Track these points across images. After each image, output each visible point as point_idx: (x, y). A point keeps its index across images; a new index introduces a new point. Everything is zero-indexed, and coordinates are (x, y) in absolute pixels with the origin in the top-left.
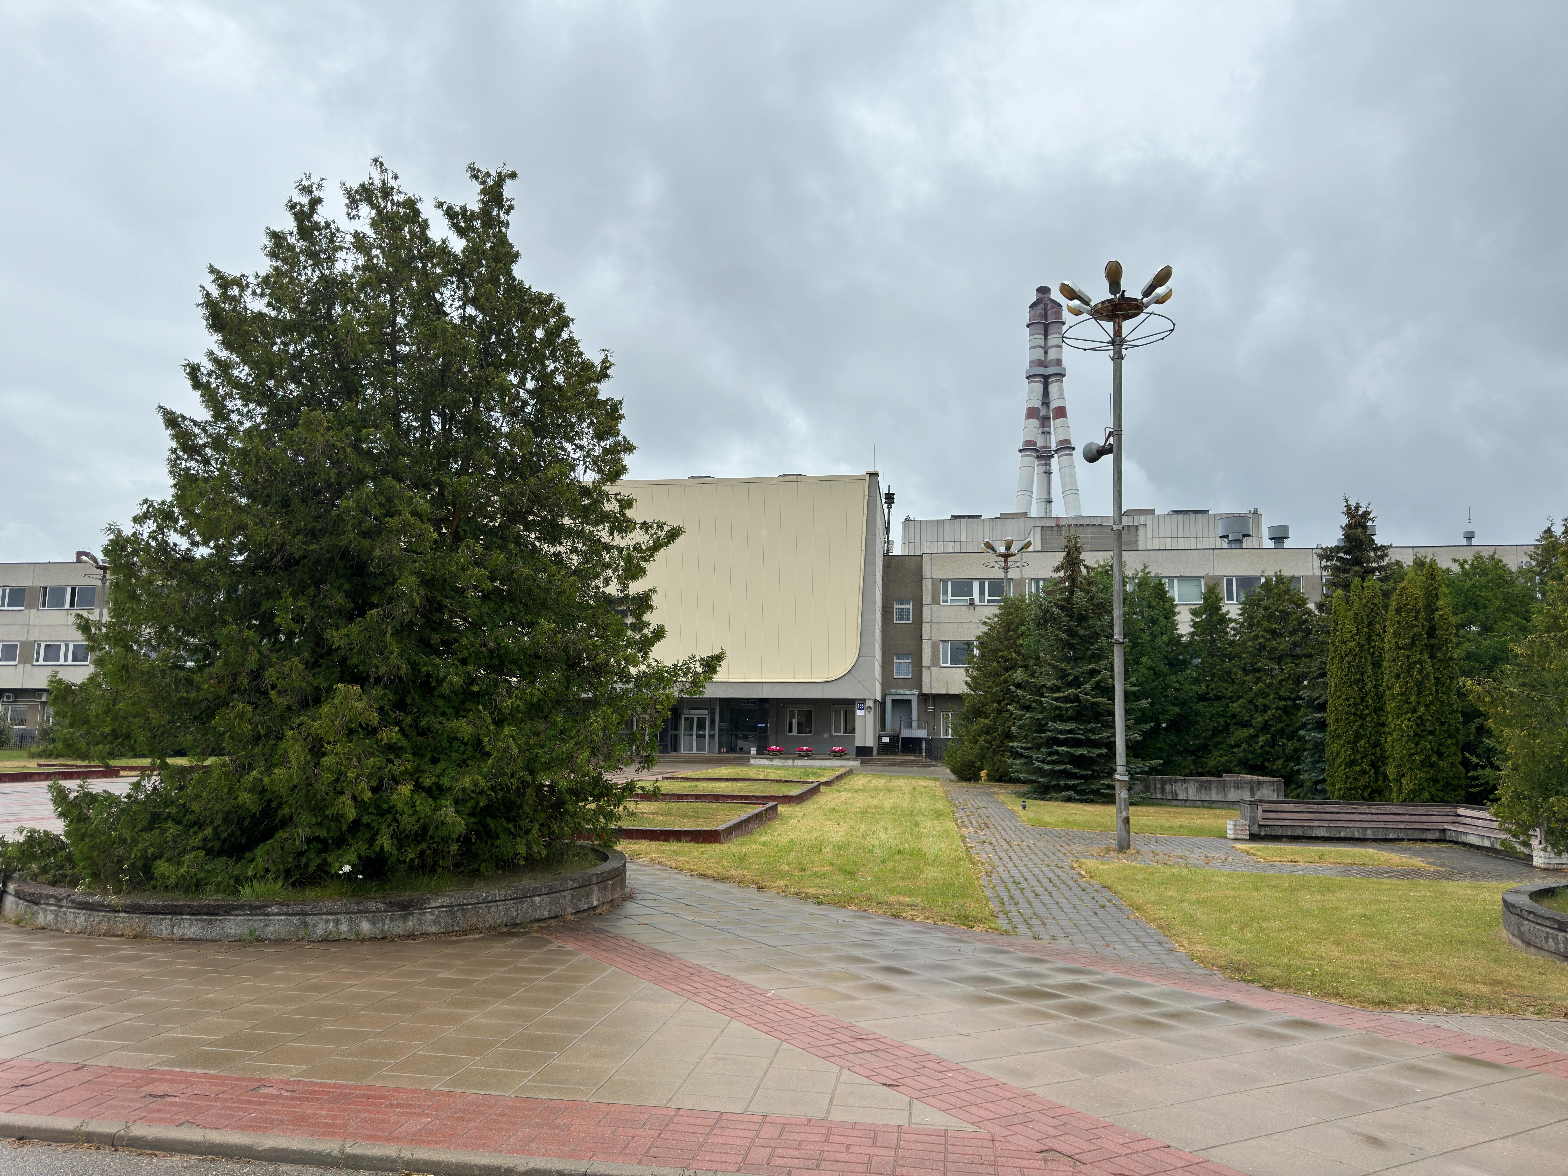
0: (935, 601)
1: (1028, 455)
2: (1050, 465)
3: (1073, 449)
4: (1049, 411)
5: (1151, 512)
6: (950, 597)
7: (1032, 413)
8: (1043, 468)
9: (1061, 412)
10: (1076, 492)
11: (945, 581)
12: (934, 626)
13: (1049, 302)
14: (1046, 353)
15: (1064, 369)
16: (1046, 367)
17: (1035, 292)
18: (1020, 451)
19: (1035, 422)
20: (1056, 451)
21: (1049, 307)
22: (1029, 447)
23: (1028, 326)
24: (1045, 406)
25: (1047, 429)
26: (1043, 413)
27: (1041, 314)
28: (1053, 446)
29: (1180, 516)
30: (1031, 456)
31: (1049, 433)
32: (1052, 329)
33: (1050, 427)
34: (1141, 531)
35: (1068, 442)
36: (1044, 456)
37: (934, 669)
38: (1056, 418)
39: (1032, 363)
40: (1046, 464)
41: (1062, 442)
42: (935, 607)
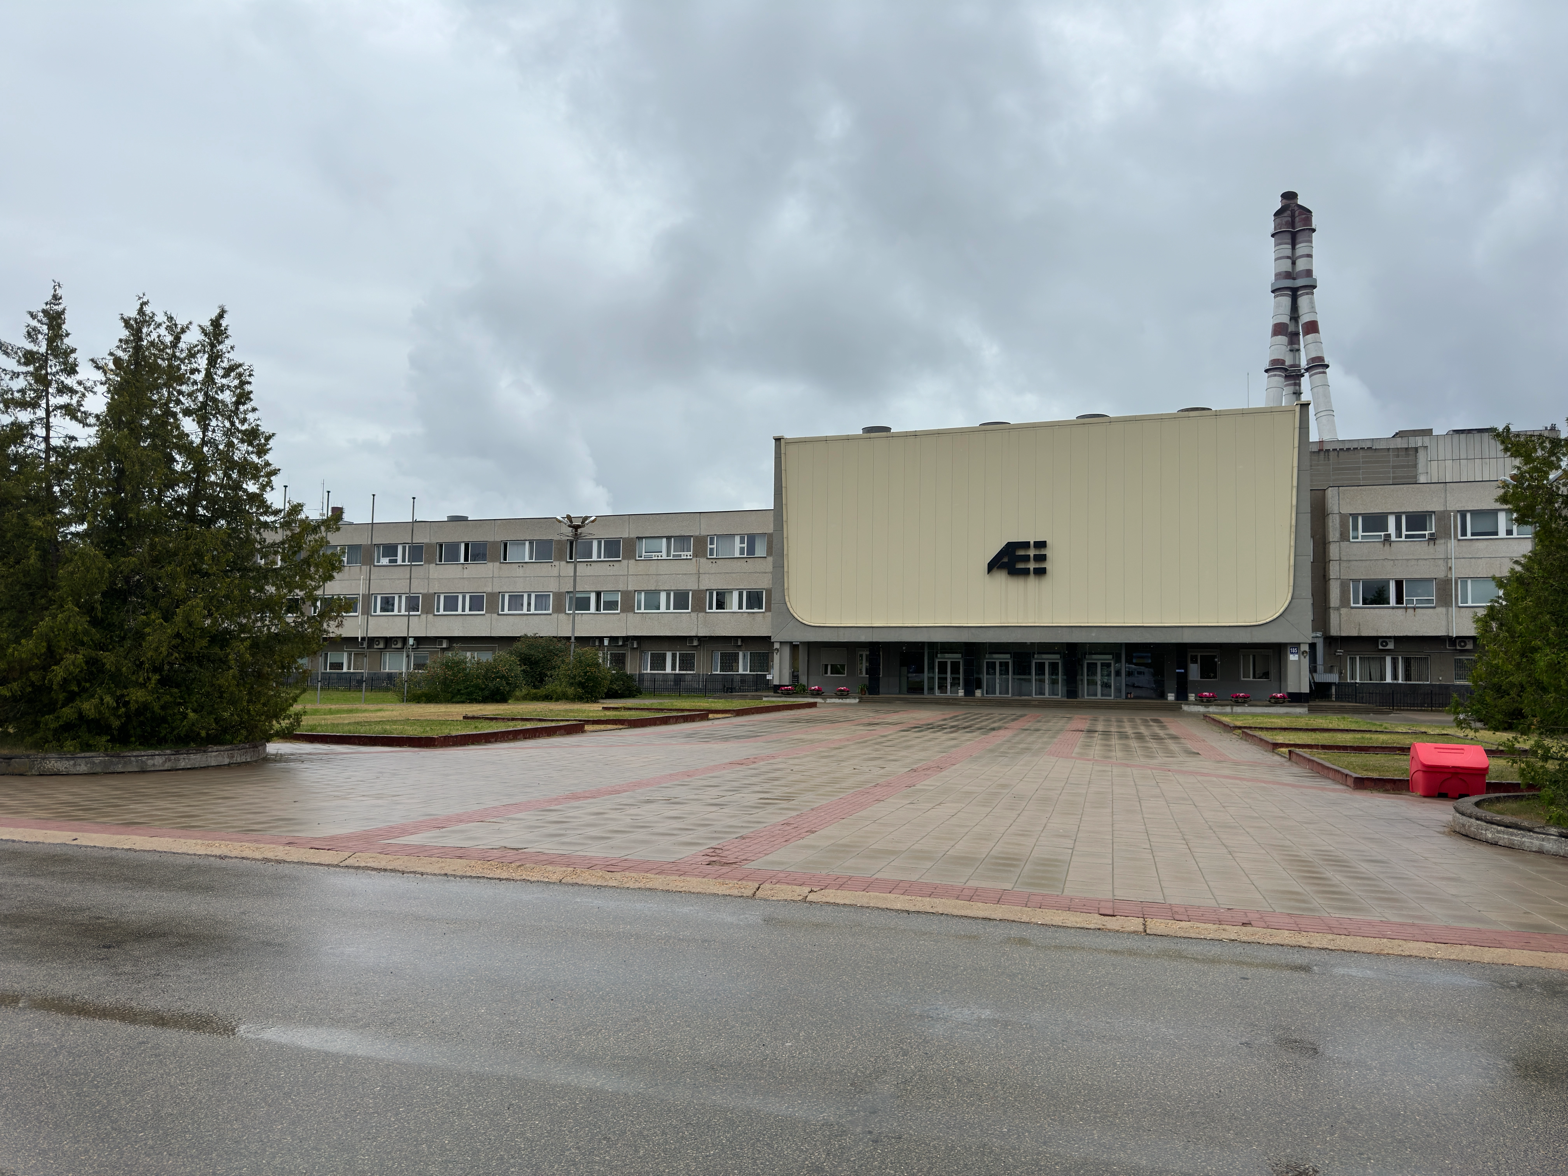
0: (1344, 537)
1: (1275, 375)
2: (1299, 385)
3: (1327, 366)
4: (1298, 326)
5: (1428, 432)
6: (1360, 533)
7: (1279, 329)
8: (1291, 389)
9: (1312, 327)
10: (1331, 413)
11: (1355, 516)
12: (1344, 564)
13: (1296, 208)
14: (1294, 263)
15: (1315, 280)
16: (1294, 279)
17: (1280, 199)
18: (1266, 371)
19: (1283, 339)
20: (1307, 370)
21: (1297, 213)
22: (1276, 367)
23: (1273, 236)
24: (1293, 321)
25: (1296, 346)
26: (1291, 328)
27: (1287, 222)
28: (1304, 364)
29: (1463, 436)
30: (1279, 376)
31: (1298, 350)
32: (1300, 238)
33: (1299, 344)
34: (1421, 454)
35: (1321, 359)
36: (1293, 375)
37: (1344, 611)
38: (1306, 333)
39: (1278, 276)
40: (1295, 384)
41: (1314, 360)
42: (1344, 544)
